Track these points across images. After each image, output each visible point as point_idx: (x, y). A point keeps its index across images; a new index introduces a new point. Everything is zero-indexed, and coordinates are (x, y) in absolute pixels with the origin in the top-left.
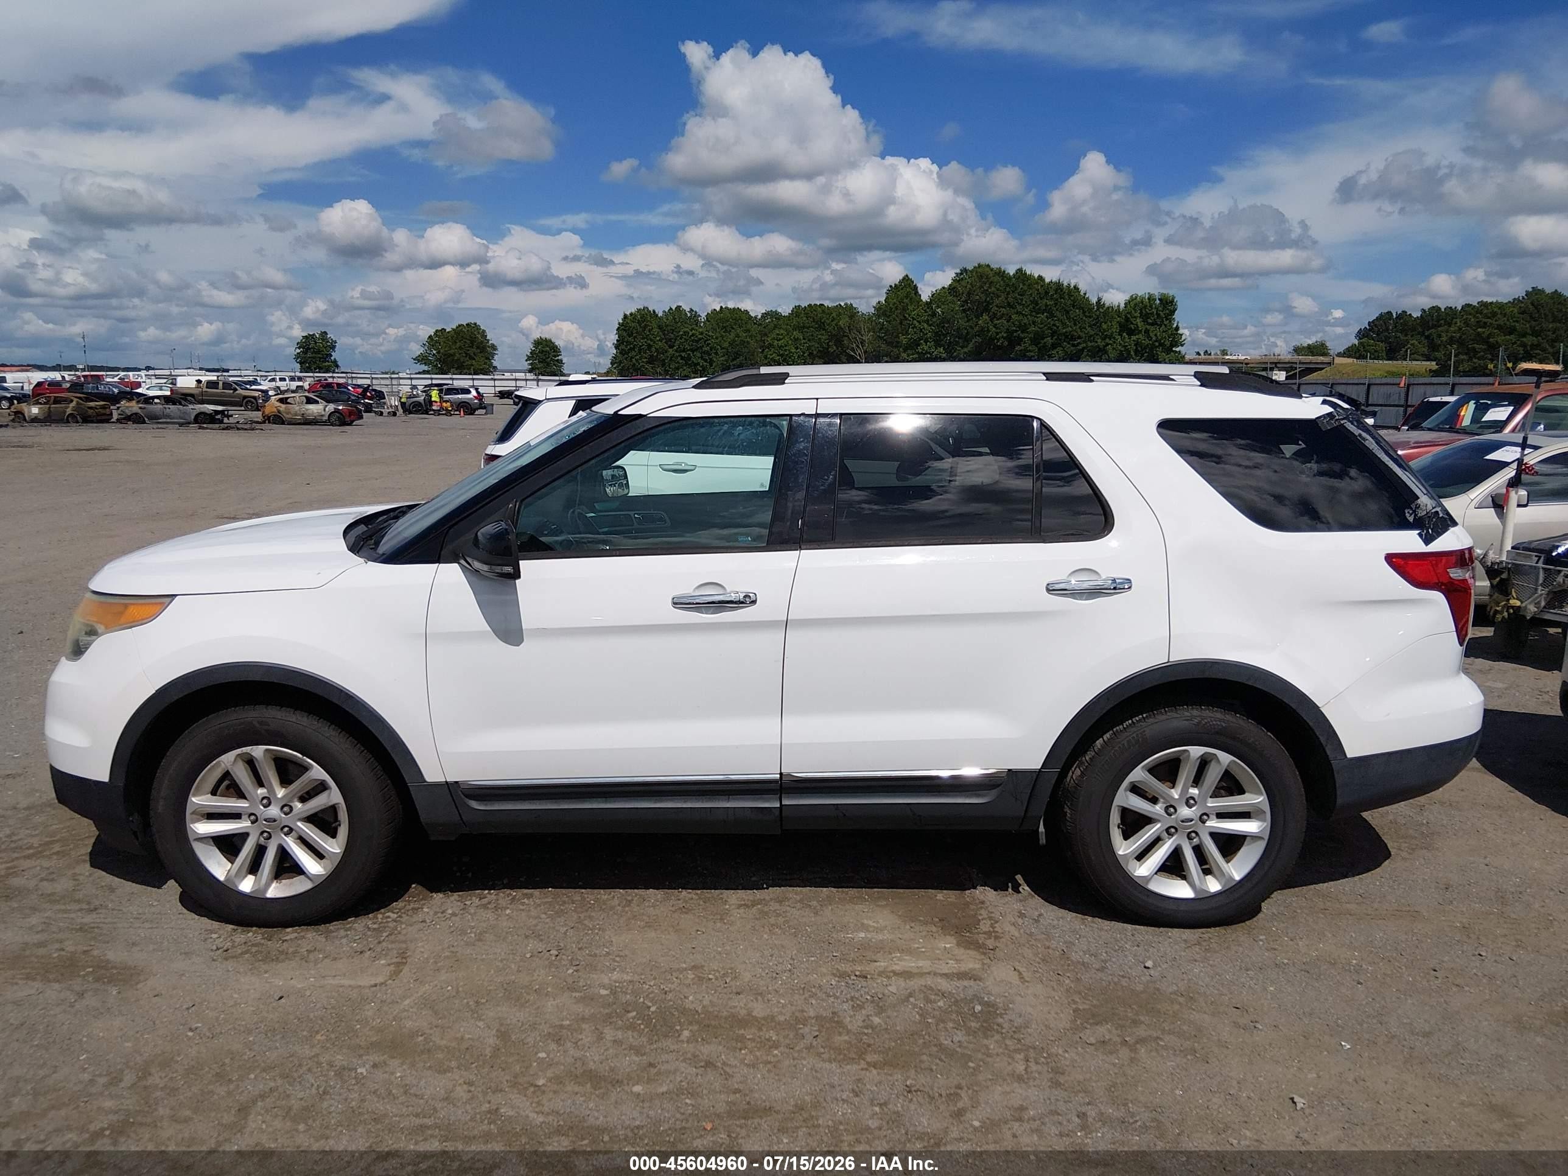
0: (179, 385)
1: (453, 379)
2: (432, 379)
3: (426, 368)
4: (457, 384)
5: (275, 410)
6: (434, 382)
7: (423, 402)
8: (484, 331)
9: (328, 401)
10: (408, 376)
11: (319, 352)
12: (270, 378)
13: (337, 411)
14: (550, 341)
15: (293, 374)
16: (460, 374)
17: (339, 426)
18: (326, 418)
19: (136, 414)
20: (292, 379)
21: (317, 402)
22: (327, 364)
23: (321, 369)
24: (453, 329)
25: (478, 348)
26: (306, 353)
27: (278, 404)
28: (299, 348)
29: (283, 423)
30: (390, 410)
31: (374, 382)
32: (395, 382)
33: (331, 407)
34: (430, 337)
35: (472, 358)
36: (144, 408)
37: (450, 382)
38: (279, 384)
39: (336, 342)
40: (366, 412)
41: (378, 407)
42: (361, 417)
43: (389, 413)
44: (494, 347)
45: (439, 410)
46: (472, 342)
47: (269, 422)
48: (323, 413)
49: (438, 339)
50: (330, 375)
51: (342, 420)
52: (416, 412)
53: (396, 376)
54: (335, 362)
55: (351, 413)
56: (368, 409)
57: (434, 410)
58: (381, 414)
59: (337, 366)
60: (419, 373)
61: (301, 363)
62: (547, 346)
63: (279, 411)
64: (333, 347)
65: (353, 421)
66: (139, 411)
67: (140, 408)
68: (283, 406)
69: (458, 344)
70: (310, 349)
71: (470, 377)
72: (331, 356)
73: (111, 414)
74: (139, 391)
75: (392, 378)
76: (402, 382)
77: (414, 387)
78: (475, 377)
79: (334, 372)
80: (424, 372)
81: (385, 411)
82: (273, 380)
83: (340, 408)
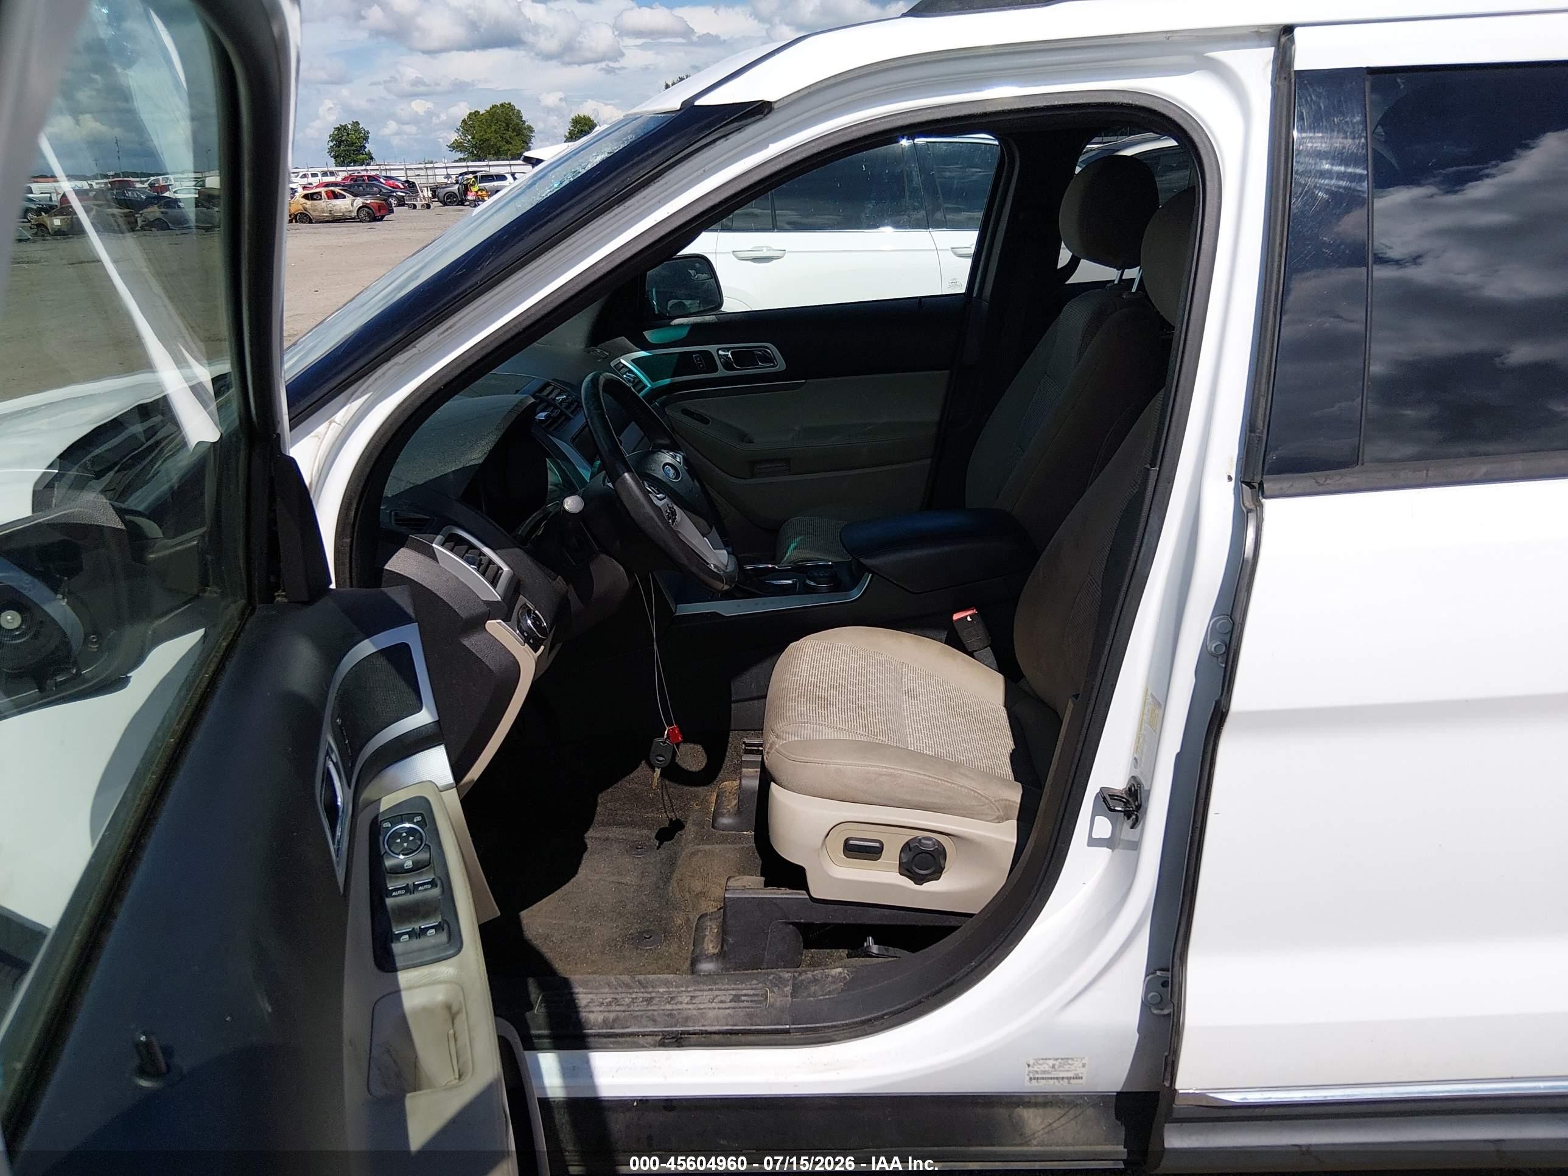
0: (207, 186)
1: (490, 166)
2: (468, 167)
3: (462, 156)
4: (494, 171)
5: (301, 207)
6: (470, 169)
7: (457, 192)
8: (519, 111)
9: (356, 196)
10: (444, 165)
11: (353, 144)
12: (301, 174)
13: (365, 206)
14: (589, 118)
15: (326, 169)
16: (498, 160)
17: (369, 221)
18: (354, 214)
19: (159, 219)
20: (325, 174)
21: (344, 197)
22: (361, 157)
23: (355, 162)
24: (487, 112)
25: (514, 130)
26: (339, 147)
27: (304, 201)
28: (332, 141)
29: (311, 222)
30: (424, 202)
31: (409, 173)
32: (430, 172)
33: (359, 201)
34: (464, 121)
35: (508, 142)
36: (166, 213)
37: (487, 169)
38: (311, 180)
39: (368, 133)
40: (399, 205)
41: (410, 200)
42: (391, 211)
43: (422, 205)
44: (530, 129)
45: (475, 201)
46: (507, 125)
47: (296, 222)
48: (351, 209)
49: (472, 123)
50: (364, 167)
51: (374, 215)
52: (451, 203)
53: (431, 165)
54: (369, 154)
55: (380, 207)
56: (401, 203)
57: (469, 200)
58: (415, 207)
59: (372, 158)
60: (456, 161)
61: (335, 157)
62: (586, 124)
63: (305, 209)
64: (366, 139)
65: (383, 217)
66: (161, 216)
67: (162, 213)
68: (309, 202)
69: (493, 129)
70: (343, 141)
71: (507, 162)
72: (365, 148)
73: (136, 222)
74: (166, 194)
75: (426, 168)
76: (437, 171)
77: (448, 176)
78: (512, 162)
79: (369, 164)
80: (461, 160)
81: (419, 204)
82: (305, 176)
83: (368, 202)
